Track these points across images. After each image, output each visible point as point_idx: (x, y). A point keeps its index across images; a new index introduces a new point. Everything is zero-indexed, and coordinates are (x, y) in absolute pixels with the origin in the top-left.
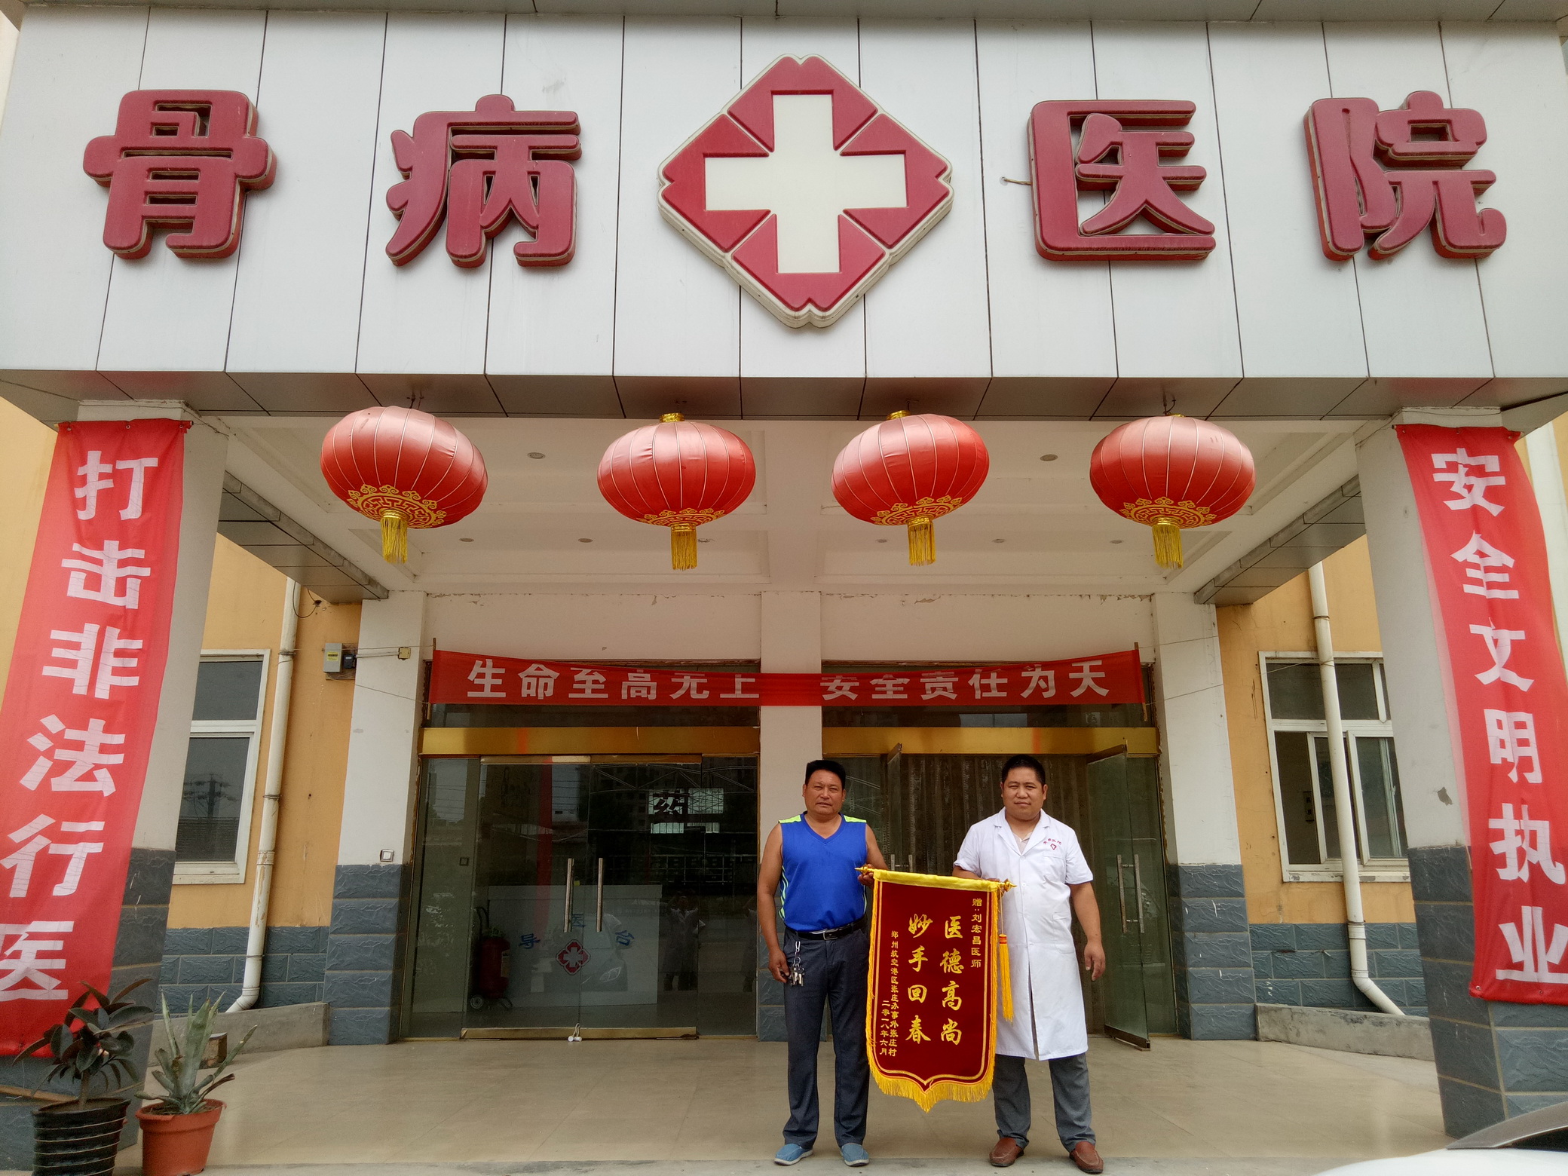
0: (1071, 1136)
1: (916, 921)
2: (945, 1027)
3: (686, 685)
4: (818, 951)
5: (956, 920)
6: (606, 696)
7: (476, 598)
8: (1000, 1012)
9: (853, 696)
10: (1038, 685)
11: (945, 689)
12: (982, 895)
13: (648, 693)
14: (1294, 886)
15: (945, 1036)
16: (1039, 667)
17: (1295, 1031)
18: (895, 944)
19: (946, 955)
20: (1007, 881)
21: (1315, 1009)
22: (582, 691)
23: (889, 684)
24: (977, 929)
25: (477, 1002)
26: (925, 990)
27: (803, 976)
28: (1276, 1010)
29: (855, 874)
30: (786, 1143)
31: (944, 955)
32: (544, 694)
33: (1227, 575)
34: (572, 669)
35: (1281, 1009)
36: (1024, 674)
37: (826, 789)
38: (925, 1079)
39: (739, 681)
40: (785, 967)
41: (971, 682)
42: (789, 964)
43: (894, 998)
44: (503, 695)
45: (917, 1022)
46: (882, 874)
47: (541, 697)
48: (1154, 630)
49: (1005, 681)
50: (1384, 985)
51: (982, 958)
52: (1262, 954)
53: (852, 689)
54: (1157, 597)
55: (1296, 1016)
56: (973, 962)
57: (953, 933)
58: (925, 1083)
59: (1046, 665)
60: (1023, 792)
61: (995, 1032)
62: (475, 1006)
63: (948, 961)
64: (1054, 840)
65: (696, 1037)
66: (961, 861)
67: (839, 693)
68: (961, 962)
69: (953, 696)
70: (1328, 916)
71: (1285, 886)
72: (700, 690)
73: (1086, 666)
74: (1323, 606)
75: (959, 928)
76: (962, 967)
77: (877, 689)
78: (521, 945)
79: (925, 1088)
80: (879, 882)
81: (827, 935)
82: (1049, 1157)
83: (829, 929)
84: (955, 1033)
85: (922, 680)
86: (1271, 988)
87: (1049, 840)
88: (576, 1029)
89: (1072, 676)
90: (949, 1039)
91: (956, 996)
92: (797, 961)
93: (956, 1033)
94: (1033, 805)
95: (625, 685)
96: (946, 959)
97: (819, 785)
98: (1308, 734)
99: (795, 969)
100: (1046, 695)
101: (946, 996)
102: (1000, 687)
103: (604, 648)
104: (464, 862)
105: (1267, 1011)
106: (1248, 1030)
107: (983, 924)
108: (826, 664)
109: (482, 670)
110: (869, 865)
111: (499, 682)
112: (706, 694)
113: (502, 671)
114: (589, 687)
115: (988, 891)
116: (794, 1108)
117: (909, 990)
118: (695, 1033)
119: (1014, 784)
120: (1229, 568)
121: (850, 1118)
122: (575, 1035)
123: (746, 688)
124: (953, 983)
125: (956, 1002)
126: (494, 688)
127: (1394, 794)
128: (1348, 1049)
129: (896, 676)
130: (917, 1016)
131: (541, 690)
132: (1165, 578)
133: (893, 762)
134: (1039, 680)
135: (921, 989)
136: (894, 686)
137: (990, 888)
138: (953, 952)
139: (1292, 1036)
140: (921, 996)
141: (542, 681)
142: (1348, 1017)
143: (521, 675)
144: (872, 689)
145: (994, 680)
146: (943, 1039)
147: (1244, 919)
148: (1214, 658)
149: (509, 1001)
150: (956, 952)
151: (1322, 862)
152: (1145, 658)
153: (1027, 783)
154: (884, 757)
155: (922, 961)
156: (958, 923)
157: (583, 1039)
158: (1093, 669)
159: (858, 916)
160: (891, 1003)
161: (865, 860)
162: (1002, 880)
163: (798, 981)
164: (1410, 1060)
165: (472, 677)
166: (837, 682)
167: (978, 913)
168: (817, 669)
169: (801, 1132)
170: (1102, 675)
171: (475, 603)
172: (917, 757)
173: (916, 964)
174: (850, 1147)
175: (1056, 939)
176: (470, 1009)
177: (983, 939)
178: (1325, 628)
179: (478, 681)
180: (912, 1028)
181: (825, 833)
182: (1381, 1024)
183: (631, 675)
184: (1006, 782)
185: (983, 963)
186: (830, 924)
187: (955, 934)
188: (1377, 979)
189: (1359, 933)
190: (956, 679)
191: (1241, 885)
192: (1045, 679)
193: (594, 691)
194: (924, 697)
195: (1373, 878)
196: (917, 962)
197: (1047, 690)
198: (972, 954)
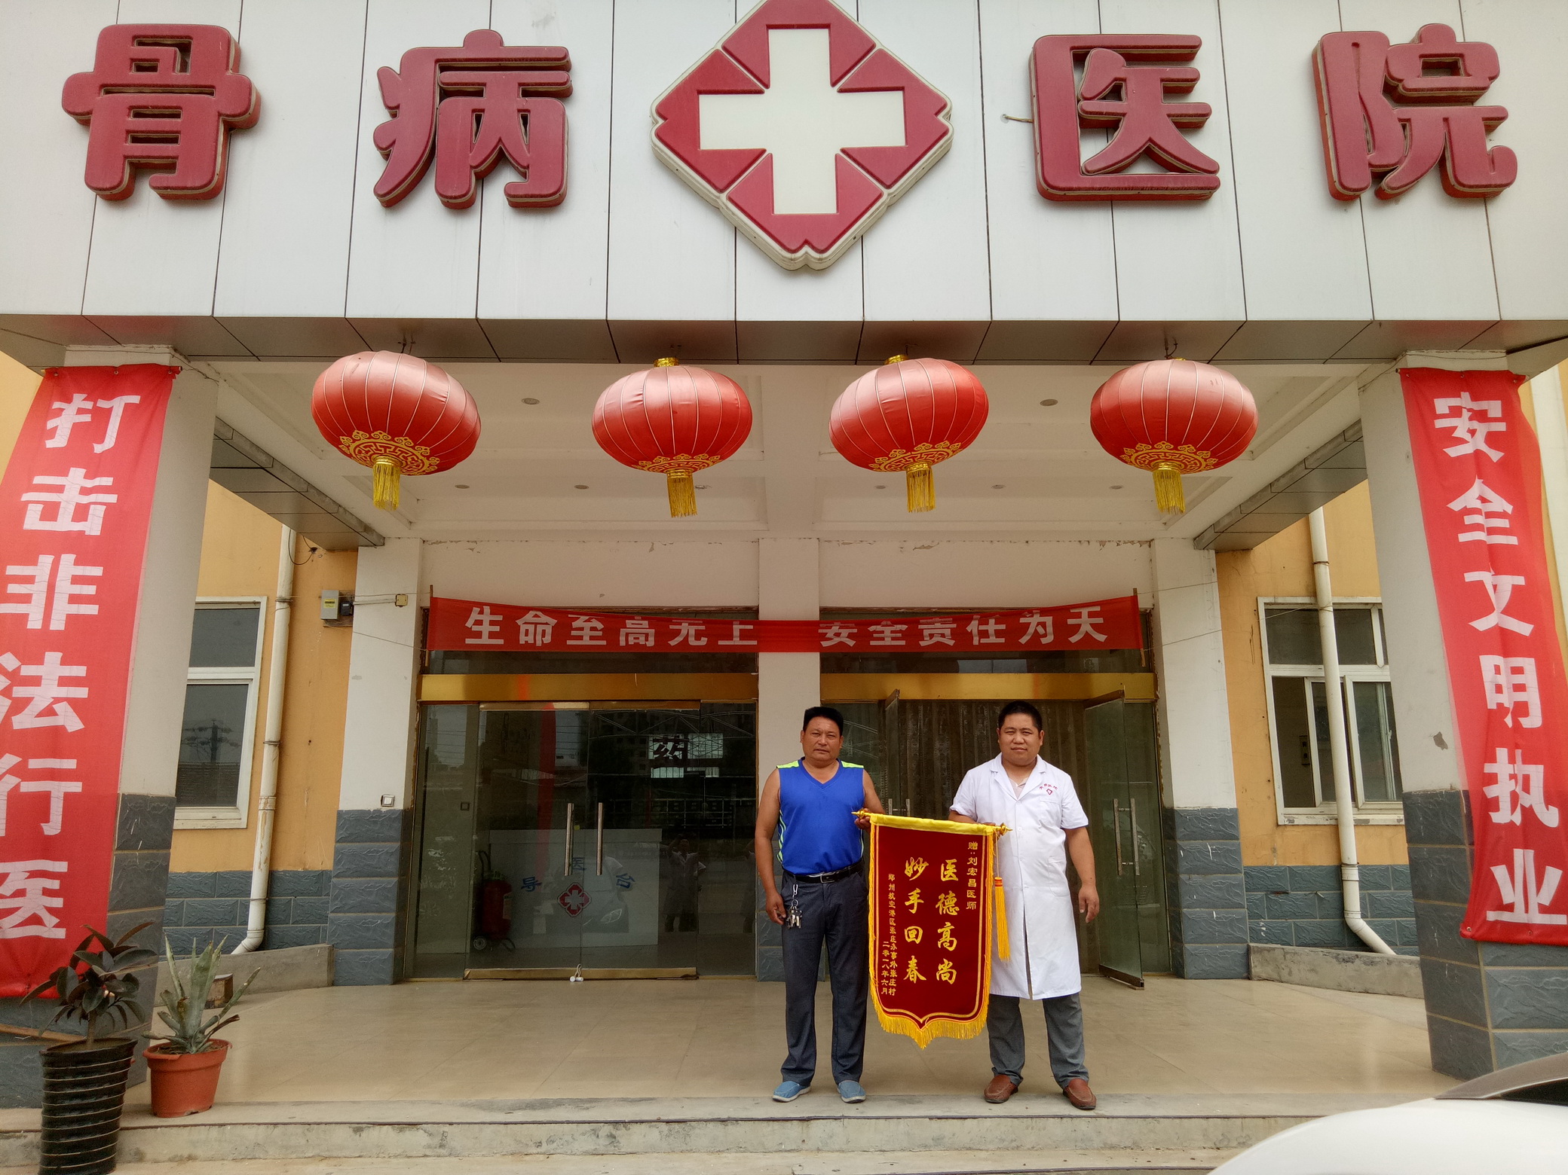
0: (1064, 1073)
1: (913, 864)
2: (940, 967)
3: (684, 632)
4: (815, 895)
5: (952, 864)
6: (604, 643)
7: (473, 545)
8: (994, 954)
9: (851, 643)
10: (1036, 630)
11: (943, 635)
12: (978, 838)
13: (647, 640)
14: (1288, 829)
15: (940, 976)
16: (1036, 613)
17: (1286, 971)
18: (892, 887)
19: (942, 896)
20: (1003, 825)
21: (1307, 949)
22: (580, 638)
23: (888, 630)
24: (972, 872)
25: (480, 943)
26: (921, 932)
27: (800, 919)
28: (1269, 950)
29: (853, 817)
30: (784, 1080)
31: (940, 897)
32: (542, 641)
33: (1227, 521)
34: (569, 616)
35: (1274, 949)
36: (1022, 620)
37: (824, 736)
38: (921, 1018)
39: (737, 628)
40: (782, 909)
41: (969, 629)
42: (787, 907)
43: (893, 939)
44: (501, 642)
45: (913, 962)
46: (878, 818)
47: (539, 643)
48: (1153, 577)
49: (1003, 627)
50: (1375, 925)
51: (977, 900)
52: (1256, 895)
53: (850, 636)
54: (1156, 544)
55: (1288, 956)
56: (969, 903)
57: (948, 876)
58: (921, 1021)
59: (1044, 611)
60: (1019, 738)
61: (990, 971)
62: (478, 947)
63: (944, 903)
64: (1050, 786)
65: (696, 977)
66: (957, 806)
67: (837, 640)
68: (956, 904)
69: (951, 643)
70: (1322, 858)
71: (1280, 828)
72: (698, 636)
73: (1085, 612)
74: (1323, 551)
75: (955, 871)
76: (958, 909)
77: (875, 635)
78: (523, 887)
79: (921, 1025)
80: (875, 827)
81: (824, 878)
82: (1042, 1094)
83: (826, 872)
84: (949, 972)
85: (920, 627)
86: (1264, 929)
87: (1045, 785)
88: (577, 970)
89: (1070, 621)
90: (944, 979)
91: (951, 937)
92: (795, 903)
93: (951, 973)
94: (1029, 750)
95: (623, 631)
96: (942, 901)
97: (816, 732)
98: (1305, 679)
99: (793, 911)
100: (1044, 641)
101: (942, 937)
102: (998, 634)
103: (602, 595)
104: (465, 806)
105: (1260, 951)
106: (1242, 970)
107: (979, 867)
108: (824, 611)
109: (480, 617)
110: (866, 809)
111: (497, 629)
112: (704, 641)
113: (500, 618)
114: (587, 634)
115: (984, 834)
116: (792, 1046)
117: (906, 931)
118: (695, 973)
119: (1011, 730)
120: (1229, 514)
121: (847, 1056)
122: (577, 976)
123: (744, 635)
124: (948, 924)
125: (951, 943)
126: (492, 635)
127: (1389, 738)
128: (1339, 987)
129: (894, 623)
130: (913, 957)
131: (539, 637)
132: (1165, 524)
133: (891, 707)
134: (1037, 625)
135: (917, 930)
136: (892, 632)
137: (985, 832)
138: (948, 894)
139: (1285, 973)
140: (917, 937)
141: (540, 628)
142: (1340, 957)
143: (519, 622)
144: (870, 636)
145: (992, 626)
146: (938, 978)
147: (1238, 861)
148: (1213, 603)
149: (513, 943)
150: (952, 894)
151: (1317, 804)
152: (1144, 603)
153: (1024, 729)
154: (882, 703)
155: (918, 903)
156: (954, 866)
157: (584, 980)
158: (1091, 615)
159: (855, 859)
160: (890, 944)
161: (863, 804)
162: (998, 824)
163: (795, 923)
164: (1400, 998)
165: (469, 624)
166: (835, 629)
167: (974, 857)
168: (815, 616)
169: (798, 1070)
170: (1100, 620)
171: (472, 550)
172: (915, 703)
173: (912, 907)
174: (847, 1084)
175: (1051, 882)
176: (472, 948)
177: (978, 882)
178: (1324, 574)
179: (476, 628)
180: (909, 968)
181: (823, 778)
182: (1372, 963)
183: (629, 623)
184: (1003, 728)
185: (978, 905)
186: (828, 867)
187: (951, 876)
188: (1369, 919)
189: (1352, 875)
190: (955, 626)
191: (1236, 828)
192: (1043, 625)
193: (592, 638)
194: (922, 643)
195: (1368, 821)
196: (913, 904)
197: (1045, 635)
198: (968, 896)
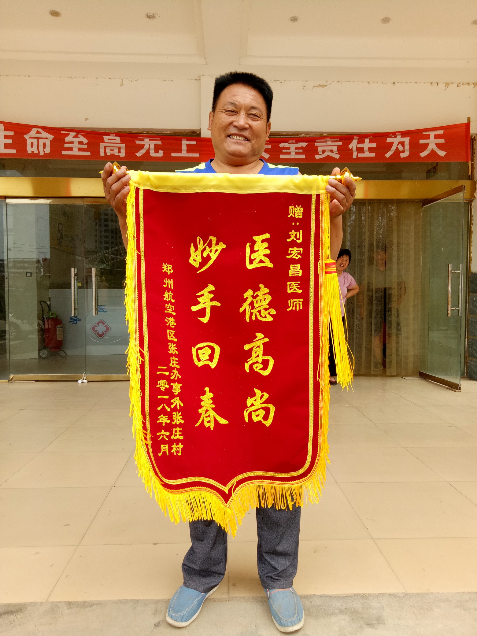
1: (201, 247)
2: (249, 401)
3: (146, 146)
5: (263, 241)
6: (89, 153)
10: (397, 147)
11: (332, 151)
12: (303, 199)
15: (250, 415)
16: (398, 135)
18: (169, 283)
19: (249, 294)
22: (71, 149)
24: (295, 253)
25: (44, 353)
26: (217, 350)
31: (245, 296)
32: (44, 151)
34: (64, 133)
36: (388, 141)
41: (350, 147)
43: (174, 362)
44: (14, 151)
45: (207, 398)
46: (141, 177)
47: (41, 153)
49: (374, 145)
51: (305, 296)
56: (291, 302)
57: (258, 260)
58: (224, 489)
59: (404, 134)
63: (252, 305)
68: (271, 305)
69: (336, 155)
72: (156, 151)
73: (432, 134)
75: (268, 252)
76: (273, 312)
77: (284, 150)
80: (138, 190)
84: (264, 408)
85: (316, 144)
88: (84, 376)
89: (422, 141)
90: (255, 419)
91: (265, 355)
93: (267, 410)
95: (102, 145)
96: (249, 301)
100: (402, 156)
101: (251, 356)
102: (371, 150)
103: (86, 119)
107: (305, 244)
112: (160, 153)
113: (12, 133)
114: (76, 146)
117: (194, 350)
122: (83, 379)
124: (260, 335)
125: (265, 364)
126: (6, 146)
129: (297, 142)
130: (207, 389)
131: (41, 148)
134: (399, 144)
135: (212, 348)
138: (259, 289)
140: (211, 359)
141: (41, 141)
143: (26, 137)
145: (366, 146)
146: (247, 419)
150: (263, 289)
152: (473, 129)
155: (212, 307)
156: (266, 245)
157: (89, 381)
158: (437, 137)
160: (170, 369)
167: (297, 229)
170: (442, 141)
173: (202, 312)
180: (201, 407)
183: (106, 139)
187: (261, 261)
190: (340, 144)
192: (402, 144)
193: (79, 150)
194: (317, 157)
196: (204, 309)
197: (403, 152)
198: (289, 291)
